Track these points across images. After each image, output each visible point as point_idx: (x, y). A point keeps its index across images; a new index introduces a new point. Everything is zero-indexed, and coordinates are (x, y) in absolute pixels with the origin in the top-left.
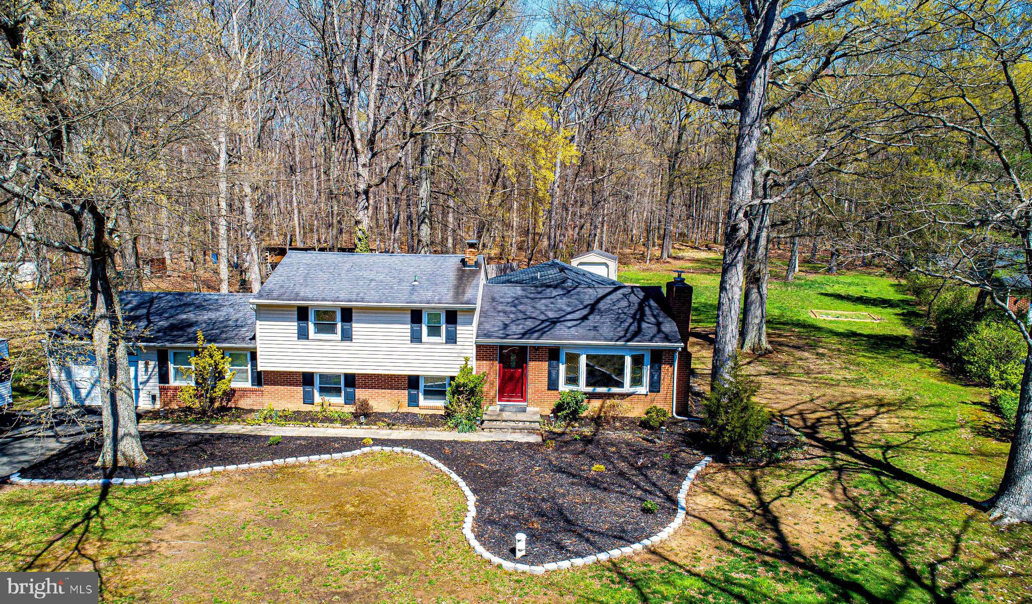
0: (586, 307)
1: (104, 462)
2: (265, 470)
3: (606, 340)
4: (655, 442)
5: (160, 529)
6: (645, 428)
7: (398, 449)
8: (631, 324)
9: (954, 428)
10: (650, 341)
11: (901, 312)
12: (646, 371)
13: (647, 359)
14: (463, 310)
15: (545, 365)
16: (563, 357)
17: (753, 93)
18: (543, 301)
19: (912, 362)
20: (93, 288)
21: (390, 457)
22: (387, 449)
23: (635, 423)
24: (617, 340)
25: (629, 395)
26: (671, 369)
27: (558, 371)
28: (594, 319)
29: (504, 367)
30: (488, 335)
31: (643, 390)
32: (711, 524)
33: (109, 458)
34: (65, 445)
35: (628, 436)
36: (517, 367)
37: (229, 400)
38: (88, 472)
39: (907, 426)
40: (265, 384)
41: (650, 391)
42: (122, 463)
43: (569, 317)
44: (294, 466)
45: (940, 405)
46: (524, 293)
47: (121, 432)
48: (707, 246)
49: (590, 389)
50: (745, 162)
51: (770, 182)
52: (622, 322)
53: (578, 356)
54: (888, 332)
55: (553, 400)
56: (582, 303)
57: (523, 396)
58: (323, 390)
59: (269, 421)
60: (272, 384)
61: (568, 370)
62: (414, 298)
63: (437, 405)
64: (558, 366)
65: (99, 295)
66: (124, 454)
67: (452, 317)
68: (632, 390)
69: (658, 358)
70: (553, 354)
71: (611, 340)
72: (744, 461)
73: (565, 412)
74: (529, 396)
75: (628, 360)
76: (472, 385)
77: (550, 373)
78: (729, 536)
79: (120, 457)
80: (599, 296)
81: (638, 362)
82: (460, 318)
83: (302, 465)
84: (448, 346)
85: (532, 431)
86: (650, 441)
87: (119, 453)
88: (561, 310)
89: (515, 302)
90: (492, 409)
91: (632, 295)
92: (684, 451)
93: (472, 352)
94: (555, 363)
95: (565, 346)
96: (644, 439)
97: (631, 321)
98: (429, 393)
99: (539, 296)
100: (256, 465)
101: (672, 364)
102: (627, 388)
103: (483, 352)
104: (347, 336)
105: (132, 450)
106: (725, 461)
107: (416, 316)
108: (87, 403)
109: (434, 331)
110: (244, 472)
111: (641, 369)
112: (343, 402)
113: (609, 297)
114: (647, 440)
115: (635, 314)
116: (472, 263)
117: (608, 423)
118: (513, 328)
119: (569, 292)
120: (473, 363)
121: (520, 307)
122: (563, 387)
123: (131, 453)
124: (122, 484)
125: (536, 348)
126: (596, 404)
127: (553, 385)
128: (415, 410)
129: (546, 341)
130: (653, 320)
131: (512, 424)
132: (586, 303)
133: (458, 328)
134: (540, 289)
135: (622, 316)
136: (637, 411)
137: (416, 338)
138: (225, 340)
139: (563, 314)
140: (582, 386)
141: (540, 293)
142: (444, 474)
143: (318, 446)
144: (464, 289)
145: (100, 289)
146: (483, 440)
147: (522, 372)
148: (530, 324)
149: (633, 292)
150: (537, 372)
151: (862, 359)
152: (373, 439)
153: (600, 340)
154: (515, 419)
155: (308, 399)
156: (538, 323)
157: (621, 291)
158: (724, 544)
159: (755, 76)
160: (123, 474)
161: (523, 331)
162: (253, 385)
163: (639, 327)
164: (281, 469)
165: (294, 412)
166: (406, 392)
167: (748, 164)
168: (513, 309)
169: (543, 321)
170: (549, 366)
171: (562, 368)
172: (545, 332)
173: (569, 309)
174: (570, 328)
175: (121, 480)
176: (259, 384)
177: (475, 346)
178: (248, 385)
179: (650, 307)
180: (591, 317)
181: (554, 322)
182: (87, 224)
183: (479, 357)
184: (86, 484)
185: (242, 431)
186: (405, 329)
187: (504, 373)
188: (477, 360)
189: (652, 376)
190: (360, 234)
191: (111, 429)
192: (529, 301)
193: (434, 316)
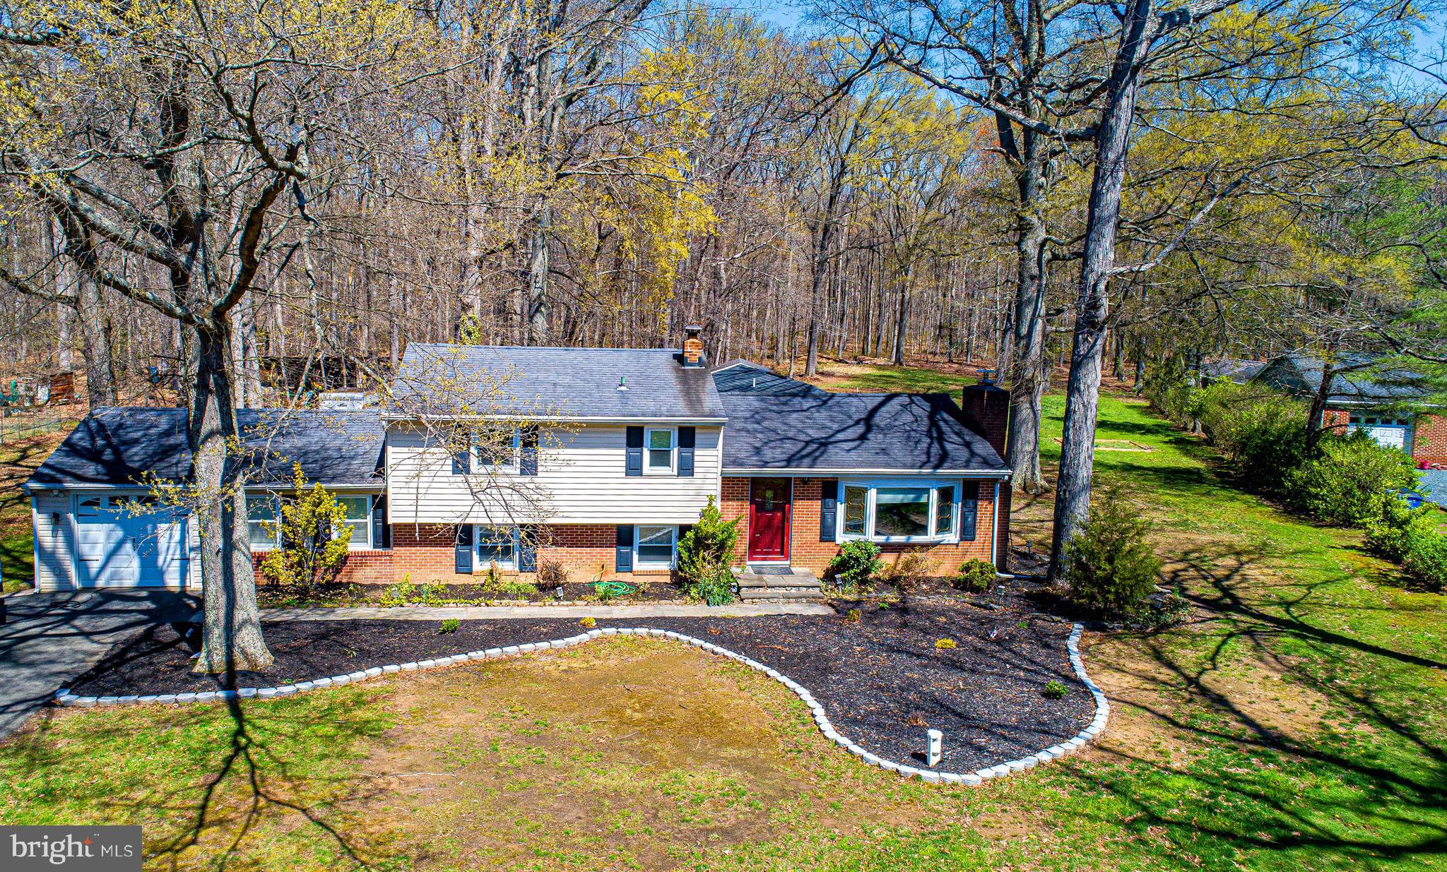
0: (857, 423)
1: (210, 666)
2: (460, 667)
3: (905, 466)
4: (992, 608)
5: (367, 758)
6: (964, 589)
7: (642, 631)
8: (930, 446)
9: (1347, 578)
10: (966, 467)
11: (1167, 439)
12: (957, 511)
13: (958, 493)
14: (706, 427)
15: (817, 505)
16: (842, 493)
17: (1118, 118)
18: (795, 415)
19: (1232, 499)
20: (203, 388)
21: (639, 643)
22: (626, 631)
23: (946, 584)
24: (921, 467)
25: (934, 545)
26: (990, 508)
27: (835, 513)
28: (875, 439)
29: (757, 511)
30: (737, 463)
31: (952, 537)
32: (1145, 708)
33: (219, 658)
34: (110, 646)
35: (949, 602)
36: (776, 508)
37: (338, 571)
38: (186, 681)
39: (1288, 577)
40: (396, 545)
41: (962, 539)
42: (242, 665)
43: (840, 436)
44: (500, 661)
45: (1308, 551)
46: (764, 405)
47: (239, 616)
48: (855, 358)
49: (881, 539)
50: (1106, 213)
51: (1047, 255)
52: (916, 443)
53: (865, 490)
54: (1172, 465)
55: (827, 557)
56: (850, 417)
57: (784, 552)
58: (486, 552)
59: (416, 599)
60: (406, 545)
61: (849, 510)
62: (630, 409)
63: (661, 568)
64: (835, 507)
65: (210, 398)
66: (243, 652)
67: (687, 437)
68: (938, 538)
69: (973, 490)
70: (828, 489)
71: (912, 467)
72: (1126, 627)
73: (852, 571)
74: (793, 552)
75: (934, 494)
76: (721, 537)
77: (823, 517)
78: (1182, 721)
79: (238, 657)
80: (870, 407)
81: (946, 495)
82: (699, 437)
83: (512, 659)
84: (682, 480)
85: (813, 600)
86: (984, 607)
87: (236, 651)
88: (824, 427)
89: (756, 416)
90: (744, 570)
91: (914, 406)
92: (1037, 618)
93: (715, 488)
94: (830, 501)
95: (847, 476)
96: (973, 604)
97: (928, 440)
98: (646, 552)
99: (785, 408)
100: (444, 661)
101: (991, 500)
102: (932, 535)
103: (731, 487)
104: (529, 468)
105: (252, 643)
106: (1103, 629)
107: (634, 436)
108: (101, 583)
109: (660, 458)
110: (431, 672)
111: (950, 508)
112: (517, 569)
113: (884, 409)
114: (980, 606)
115: (929, 431)
116: (696, 359)
117: (911, 585)
118: (768, 454)
119: (825, 402)
120: (718, 504)
121: (766, 424)
122: (841, 537)
123: (252, 650)
124: (255, 697)
125: (804, 481)
126: (888, 559)
127: (827, 534)
128: (628, 577)
129: (821, 470)
130: (955, 438)
131: (782, 591)
132: (856, 417)
133: (697, 453)
134: (782, 399)
135: (913, 434)
136: (946, 567)
137: (634, 469)
138: (333, 478)
139: (831, 432)
140: (871, 535)
141: (785, 404)
142: (734, 661)
143: (516, 632)
144: (698, 396)
145: (212, 386)
146: (753, 614)
147: (784, 516)
148: (790, 447)
149: (912, 402)
150: (804, 514)
151: (1167, 498)
152: (597, 620)
153: (896, 467)
154: (783, 583)
155: (463, 566)
156: (801, 445)
157: (896, 401)
158: (1182, 732)
159: (1121, 95)
160: (250, 682)
161: (784, 457)
162: (375, 547)
163: (943, 448)
164: (487, 664)
165: (448, 586)
166: (614, 551)
167: (1110, 216)
168: (756, 426)
169: (807, 443)
170: (823, 506)
171: (841, 509)
172: (816, 458)
173: (835, 426)
174: (849, 451)
175: (254, 691)
176: (386, 544)
177: (720, 479)
178: (367, 547)
179: (946, 421)
180: (870, 436)
181: (824, 444)
182: (196, 282)
183: (725, 497)
184: (196, 700)
185: (381, 616)
186: (619, 456)
187: (758, 519)
188: (722, 500)
189: (964, 518)
190: (469, 324)
191: (222, 613)
192: (774, 415)
193: (661, 436)
